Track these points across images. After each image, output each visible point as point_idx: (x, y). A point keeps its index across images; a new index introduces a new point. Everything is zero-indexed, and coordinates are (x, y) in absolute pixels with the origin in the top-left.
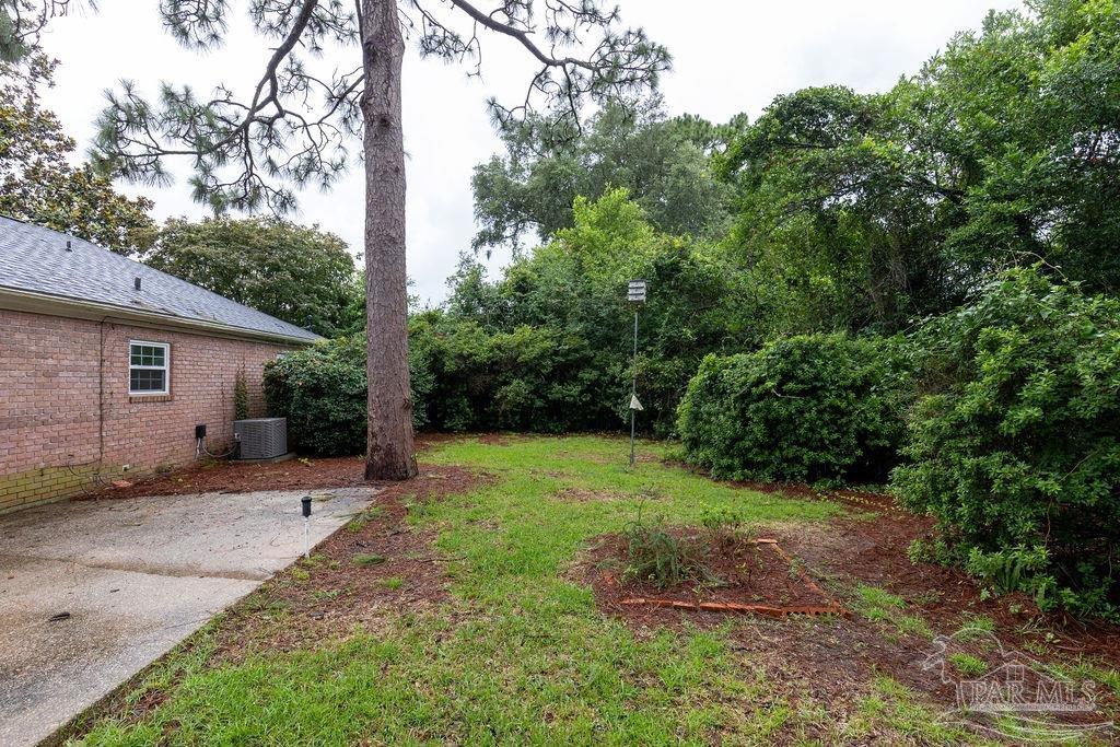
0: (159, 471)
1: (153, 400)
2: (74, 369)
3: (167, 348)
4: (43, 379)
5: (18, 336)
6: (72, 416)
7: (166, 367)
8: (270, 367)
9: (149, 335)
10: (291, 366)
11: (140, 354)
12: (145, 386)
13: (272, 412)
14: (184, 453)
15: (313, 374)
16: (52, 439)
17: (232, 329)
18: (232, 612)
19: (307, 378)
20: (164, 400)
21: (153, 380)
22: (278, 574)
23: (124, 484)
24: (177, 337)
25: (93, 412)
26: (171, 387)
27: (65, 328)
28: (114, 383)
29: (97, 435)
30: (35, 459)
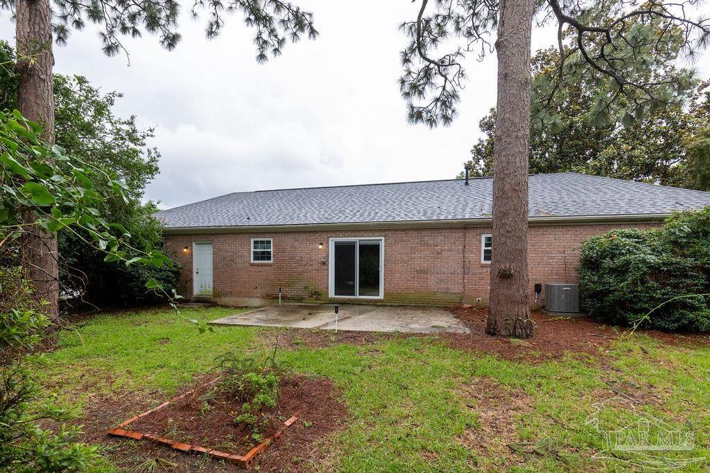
4: (436, 255)
5: (426, 238)
6: (449, 271)
16: (441, 280)
17: (560, 218)
25: (460, 270)
27: (445, 233)
28: (471, 257)
29: (462, 281)
30: (433, 287)
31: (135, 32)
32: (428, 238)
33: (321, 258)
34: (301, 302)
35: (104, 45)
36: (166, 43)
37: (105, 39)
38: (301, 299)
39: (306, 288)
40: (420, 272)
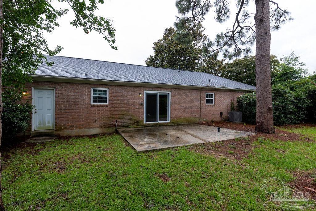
0: (212, 121)
1: (210, 106)
2: (196, 99)
3: (214, 94)
4: (191, 101)
5: (188, 93)
6: (196, 108)
7: (213, 99)
8: (238, 98)
9: (210, 92)
10: (243, 98)
11: (209, 96)
12: (209, 103)
13: (239, 110)
14: (218, 118)
15: (249, 100)
16: (193, 112)
17: (229, 89)
18: (196, 145)
19: (248, 101)
20: (213, 106)
21: (211, 101)
22: (210, 142)
23: (204, 122)
24: (216, 92)
25: (199, 107)
26: (214, 103)
27: (194, 91)
28: (203, 102)
29: (200, 112)
30: (190, 115)
33: (139, 102)
38: (128, 126)
39: (131, 119)
40: (185, 108)
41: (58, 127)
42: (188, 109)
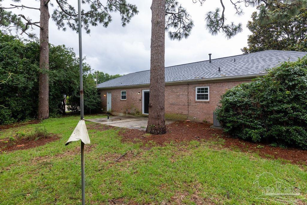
2: (183, 95)
3: (208, 87)
4: (177, 97)
6: (182, 104)
7: (208, 93)
11: (201, 90)
12: (202, 99)
20: (207, 102)
21: (205, 97)
24: (211, 84)
26: (210, 99)
28: (191, 97)
29: (187, 109)
30: (177, 111)
31: (96, 24)
32: (174, 89)
33: (139, 98)
34: (134, 115)
35: (86, 31)
36: (105, 25)
37: (86, 29)
38: (134, 114)
39: (135, 110)
40: (172, 104)
41: (112, 111)
42: (174, 105)
